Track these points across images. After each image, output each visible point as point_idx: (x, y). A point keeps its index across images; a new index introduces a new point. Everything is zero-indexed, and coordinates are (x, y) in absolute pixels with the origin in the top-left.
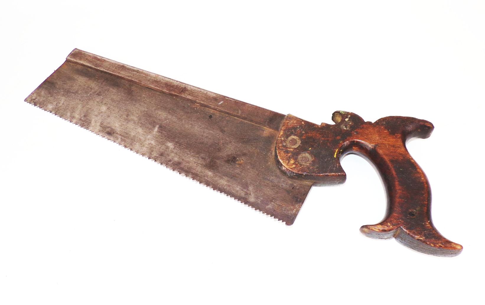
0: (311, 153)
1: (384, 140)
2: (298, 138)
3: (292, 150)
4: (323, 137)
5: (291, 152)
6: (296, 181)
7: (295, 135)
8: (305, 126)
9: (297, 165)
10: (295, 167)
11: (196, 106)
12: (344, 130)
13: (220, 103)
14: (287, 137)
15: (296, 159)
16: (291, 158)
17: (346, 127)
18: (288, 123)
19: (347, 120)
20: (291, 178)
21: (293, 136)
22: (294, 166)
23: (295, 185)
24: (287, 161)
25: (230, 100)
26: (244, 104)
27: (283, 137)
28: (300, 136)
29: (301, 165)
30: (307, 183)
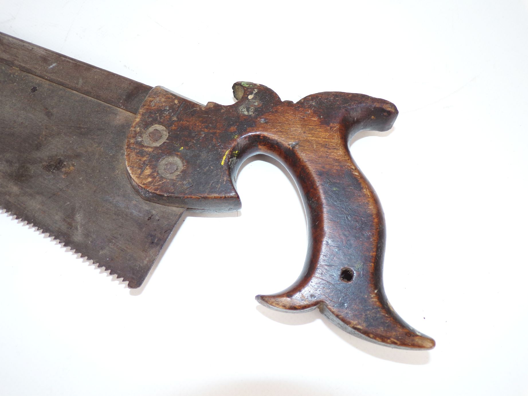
0: (182, 157)
1: (310, 135)
2: (164, 128)
3: (150, 150)
4: (207, 127)
5: (147, 154)
6: (157, 205)
7: (160, 123)
8: (179, 107)
9: (154, 178)
10: (150, 183)
11: (14, 71)
12: (245, 115)
13: (51, 67)
14: (147, 125)
15: (154, 168)
16: (147, 165)
17: (248, 111)
18: (151, 101)
19: (250, 97)
20: (148, 199)
21: (156, 125)
22: (150, 180)
23: (154, 212)
24: (139, 171)
25: (68, 62)
26: (89, 68)
27: (139, 126)
28: (168, 126)
29: (162, 178)
30: (174, 209)
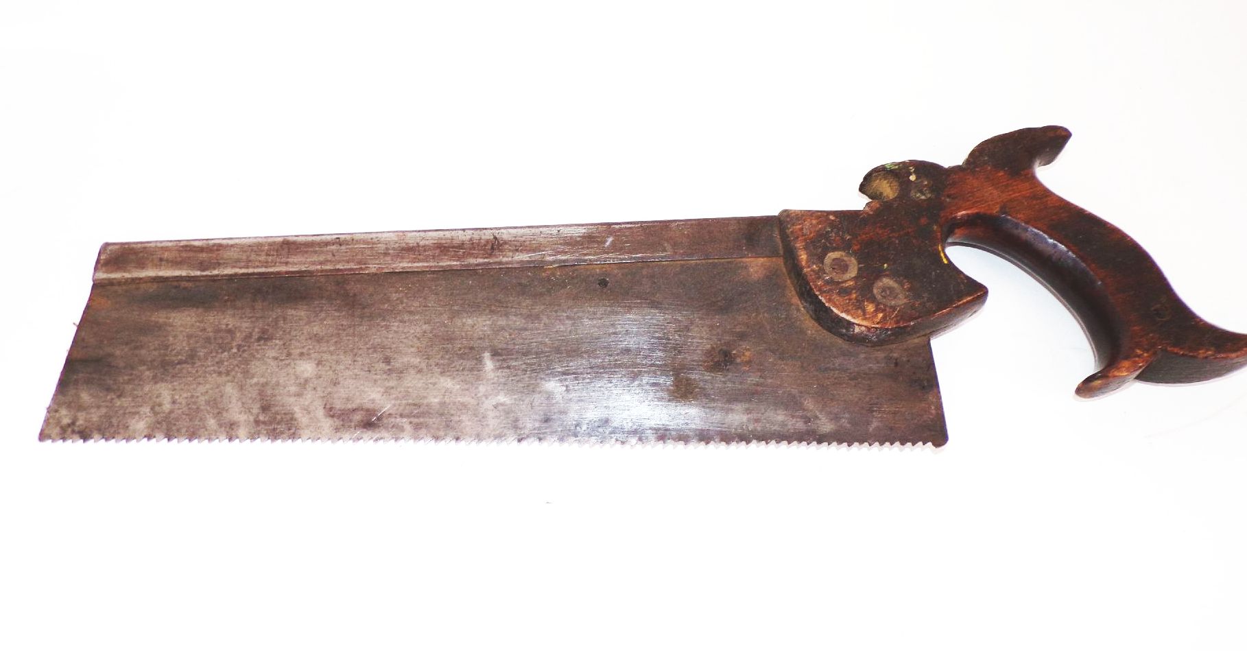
0: (894, 274)
1: (1010, 193)
2: (843, 254)
3: (851, 283)
4: (893, 231)
5: (853, 289)
6: (894, 346)
7: (834, 250)
8: (840, 222)
9: (885, 310)
10: (884, 318)
11: (549, 272)
12: (925, 200)
13: (608, 244)
14: (821, 259)
15: (873, 299)
16: (863, 301)
17: (923, 194)
18: (801, 229)
19: (913, 178)
20: (880, 343)
21: (830, 254)
22: (880, 315)
23: (895, 355)
24: (860, 311)
25: (626, 228)
26: (665, 225)
27: (814, 263)
28: (846, 247)
29: (893, 308)
30: (915, 341)
